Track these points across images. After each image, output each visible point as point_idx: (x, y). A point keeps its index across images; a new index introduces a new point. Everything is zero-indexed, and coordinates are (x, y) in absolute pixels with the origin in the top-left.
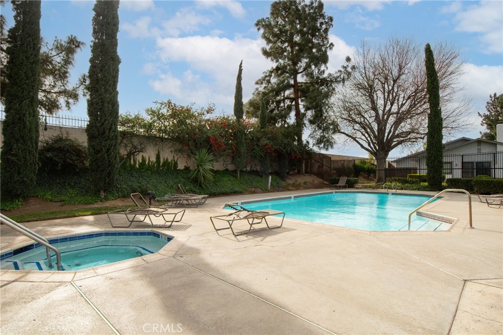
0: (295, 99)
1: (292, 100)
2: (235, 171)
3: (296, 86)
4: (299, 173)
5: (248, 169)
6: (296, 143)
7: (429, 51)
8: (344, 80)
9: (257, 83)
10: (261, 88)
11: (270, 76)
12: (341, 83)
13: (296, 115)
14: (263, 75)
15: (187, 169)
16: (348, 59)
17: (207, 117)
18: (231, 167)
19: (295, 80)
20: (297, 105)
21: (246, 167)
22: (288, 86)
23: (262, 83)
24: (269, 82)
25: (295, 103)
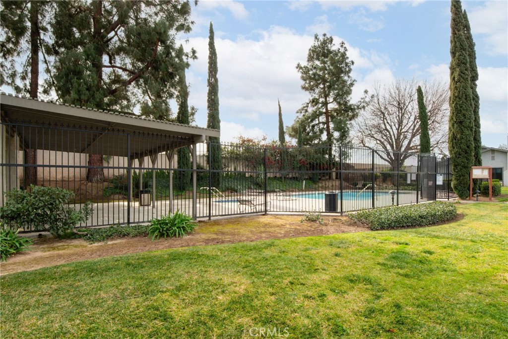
0: (327, 123)
1: (324, 123)
2: (281, 178)
3: (327, 113)
4: (330, 178)
5: (290, 176)
6: (327, 156)
7: (419, 91)
8: (364, 107)
9: (297, 112)
10: (301, 116)
11: (307, 106)
12: (362, 109)
13: (327, 135)
14: (302, 106)
15: (251, 176)
16: (366, 92)
17: (263, 143)
18: (278, 175)
19: (327, 109)
20: (328, 127)
21: (288, 175)
22: (321, 114)
23: (301, 112)
24: (306, 111)
25: (327, 126)
